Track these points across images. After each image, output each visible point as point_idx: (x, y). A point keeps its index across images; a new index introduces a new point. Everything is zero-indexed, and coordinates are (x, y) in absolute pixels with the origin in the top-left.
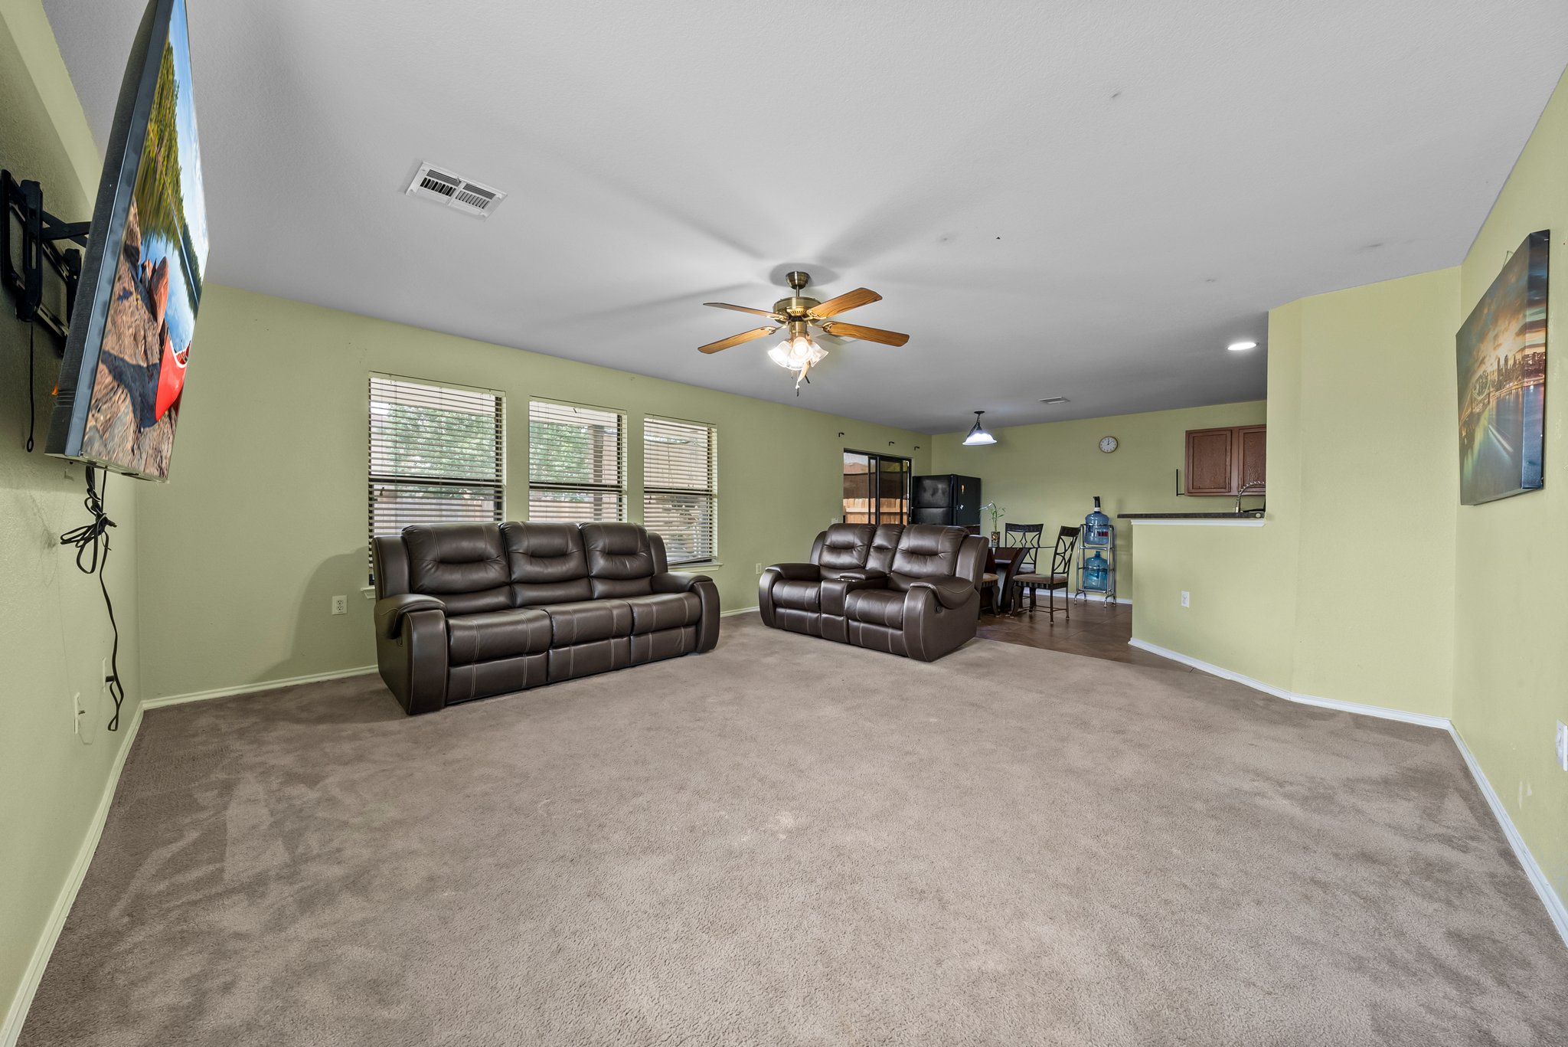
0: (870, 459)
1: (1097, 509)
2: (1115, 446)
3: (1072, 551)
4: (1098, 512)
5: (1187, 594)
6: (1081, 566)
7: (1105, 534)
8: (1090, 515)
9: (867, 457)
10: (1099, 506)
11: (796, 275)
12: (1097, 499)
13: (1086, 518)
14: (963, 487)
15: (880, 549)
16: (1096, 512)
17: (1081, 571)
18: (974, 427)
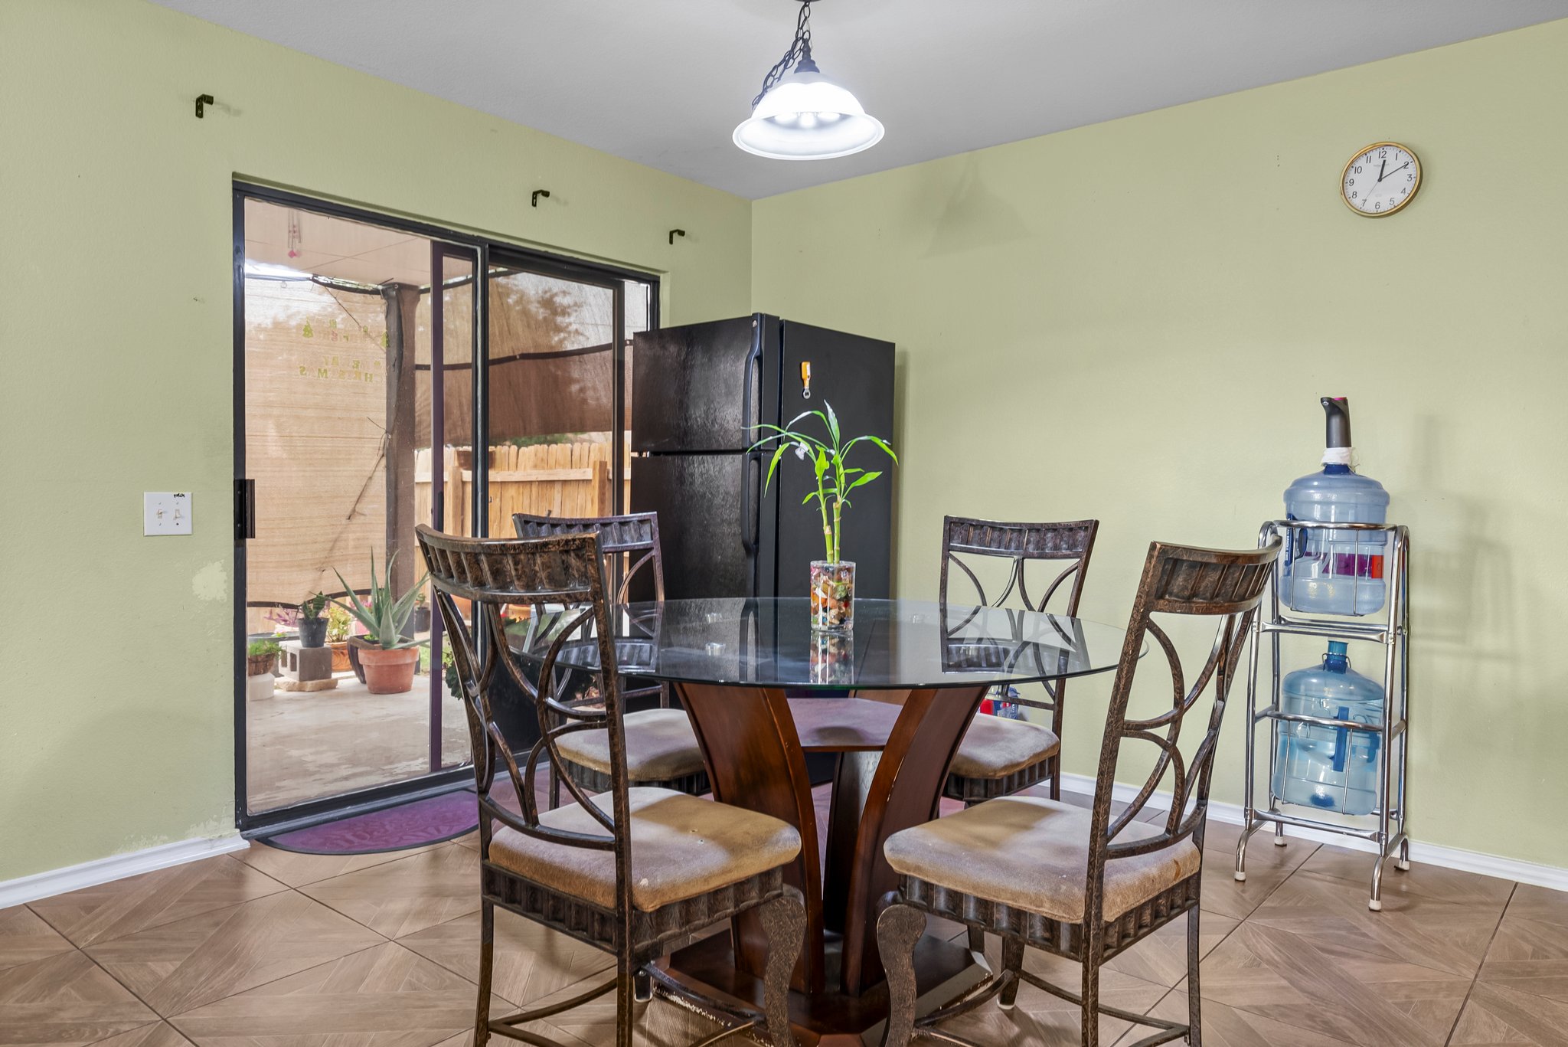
0: (439, 253)
1: (1336, 455)
2: (1410, 187)
3: (1221, 695)
4: (1343, 469)
6: (1263, 703)
7: (1371, 567)
8: (1302, 483)
9: (422, 246)
10: (1346, 441)
12: (1337, 409)
13: (1290, 496)
14: (807, 368)
16: (1330, 469)
17: (1263, 727)
18: (785, 62)
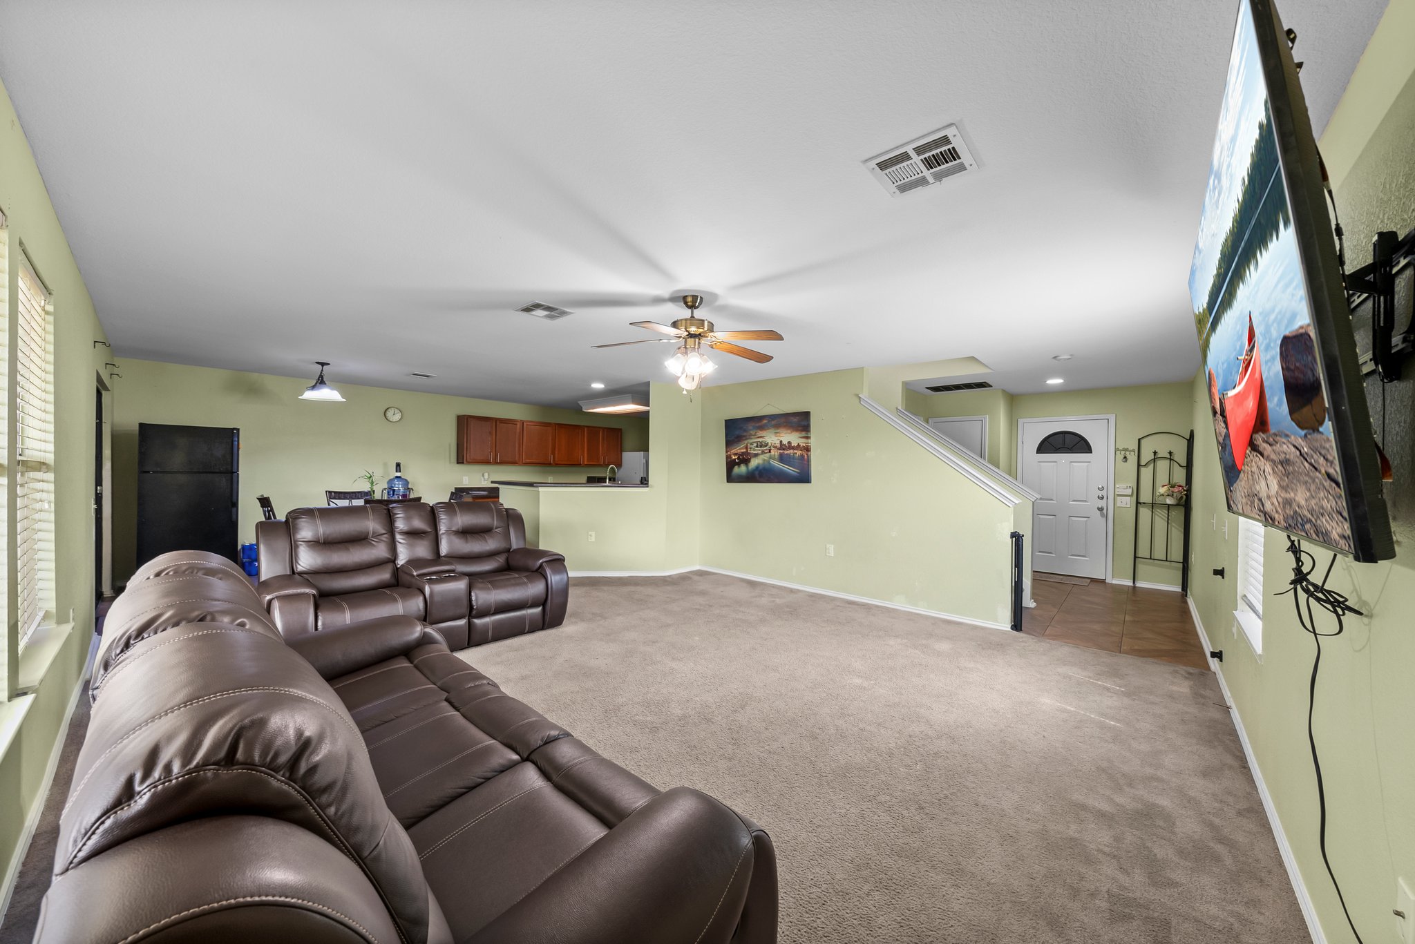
5: (593, 534)
8: (392, 480)
11: (699, 299)
15: (412, 534)
